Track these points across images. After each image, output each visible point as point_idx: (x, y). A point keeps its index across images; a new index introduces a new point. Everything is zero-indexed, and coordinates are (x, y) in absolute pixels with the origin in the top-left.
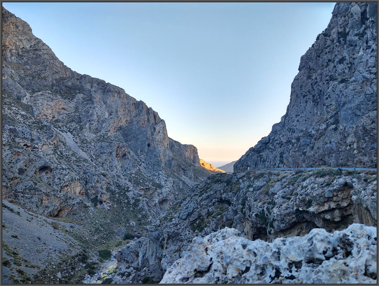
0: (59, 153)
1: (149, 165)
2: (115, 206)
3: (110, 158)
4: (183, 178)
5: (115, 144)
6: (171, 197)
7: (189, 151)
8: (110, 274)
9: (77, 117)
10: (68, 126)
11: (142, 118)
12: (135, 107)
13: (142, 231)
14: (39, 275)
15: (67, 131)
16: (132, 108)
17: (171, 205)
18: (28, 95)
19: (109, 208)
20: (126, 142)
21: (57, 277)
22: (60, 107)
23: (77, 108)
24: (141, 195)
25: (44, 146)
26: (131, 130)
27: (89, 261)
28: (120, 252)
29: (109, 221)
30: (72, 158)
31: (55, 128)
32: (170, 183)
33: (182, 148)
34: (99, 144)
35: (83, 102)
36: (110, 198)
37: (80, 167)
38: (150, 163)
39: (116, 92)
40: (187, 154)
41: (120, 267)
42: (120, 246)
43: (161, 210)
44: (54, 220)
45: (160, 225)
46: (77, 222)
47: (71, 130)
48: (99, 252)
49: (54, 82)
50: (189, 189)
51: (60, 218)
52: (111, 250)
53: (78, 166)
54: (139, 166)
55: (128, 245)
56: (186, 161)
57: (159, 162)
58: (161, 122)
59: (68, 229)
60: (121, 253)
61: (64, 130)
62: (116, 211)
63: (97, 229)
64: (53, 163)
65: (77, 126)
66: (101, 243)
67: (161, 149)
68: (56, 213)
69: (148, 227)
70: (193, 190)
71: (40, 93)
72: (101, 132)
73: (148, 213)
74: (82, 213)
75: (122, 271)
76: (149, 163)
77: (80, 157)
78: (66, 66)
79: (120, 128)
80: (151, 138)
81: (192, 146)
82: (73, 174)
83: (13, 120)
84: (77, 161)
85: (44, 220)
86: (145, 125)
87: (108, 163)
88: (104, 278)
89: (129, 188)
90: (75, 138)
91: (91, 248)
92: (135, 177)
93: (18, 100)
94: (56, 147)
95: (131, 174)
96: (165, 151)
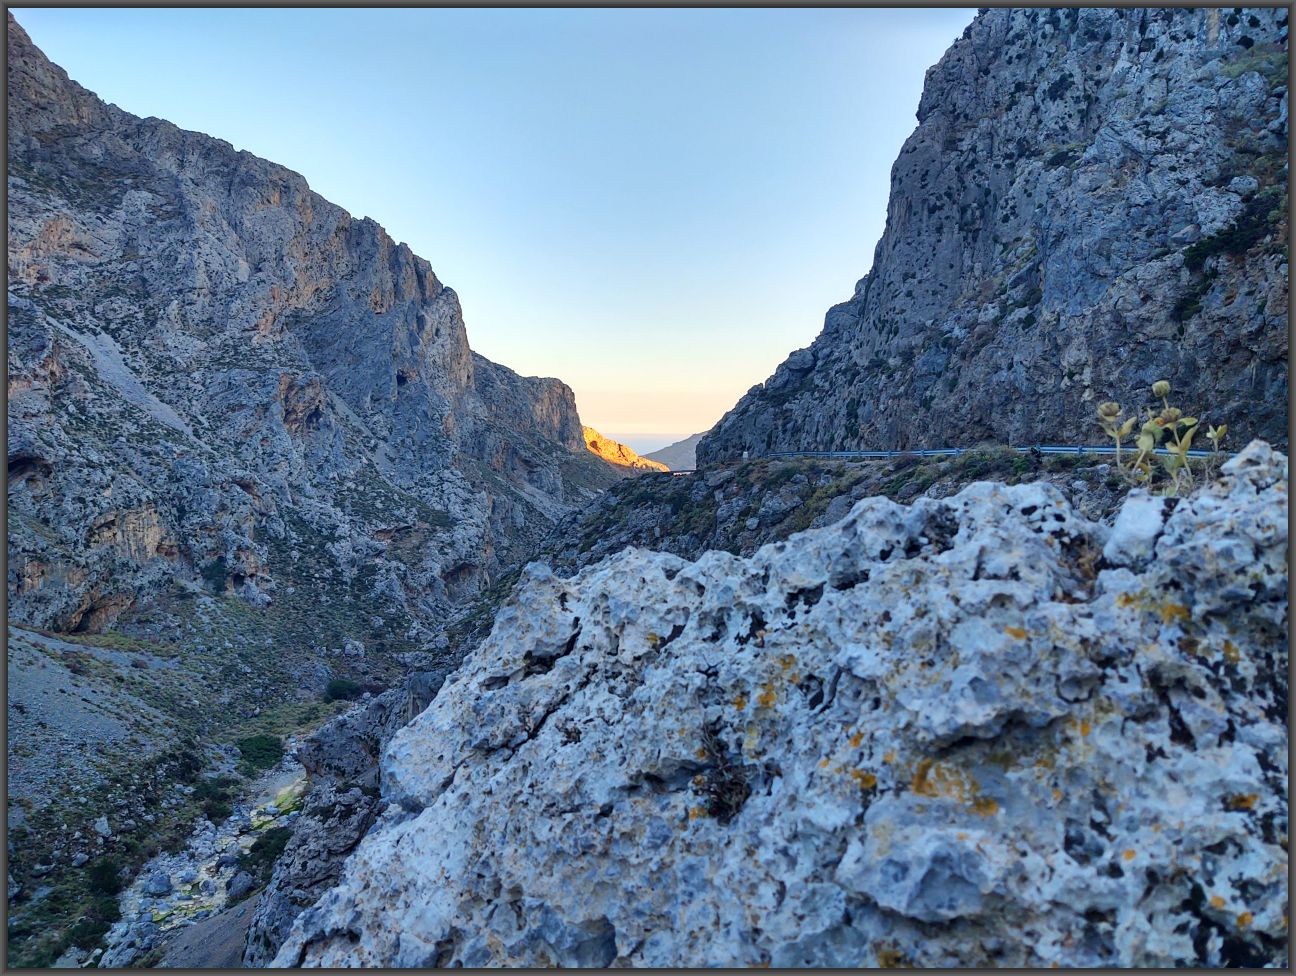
0: (72, 408)
1: (403, 450)
2: (291, 590)
3: (264, 426)
4: (528, 490)
5: (280, 373)
6: (488, 556)
7: (546, 401)
8: (282, 814)
9: (130, 276)
10: (99, 309)
11: (375, 280)
12: (348, 241)
13: (387, 669)
14: (28, 829)
15: (98, 329)
16: (336, 244)
17: (486, 583)
19: (268, 598)
20: (317, 369)
21: (97, 833)
22: (63, 239)
23: (129, 245)
24: (382, 552)
25: (15, 384)
26: (336, 326)
27: (207, 775)
28: (312, 740)
29: (270, 641)
30: (124, 426)
31: (49, 319)
32: (483, 509)
33: (521, 390)
34: (220, 376)
35: (152, 221)
36: (270, 563)
37: (156, 459)
38: (408, 441)
39: (275, 184)
40: (540, 411)
41: (317, 787)
42: (312, 723)
43: (453, 601)
44: (71, 642)
45: (448, 647)
46: (155, 647)
47: (113, 326)
48: (241, 743)
49: (36, 144)
50: (548, 527)
51: (92, 638)
52: (283, 737)
53: (148, 454)
54: (369, 454)
55: (340, 717)
56: (534, 435)
57: (441, 439)
58: (444, 297)
59: (124, 673)
60: (316, 745)
61: (87, 327)
62: (294, 608)
63: (228, 671)
64: (51, 445)
65: (136, 309)
66: (246, 716)
67: (445, 392)
68: (76, 619)
69: (408, 657)
70: (561, 531)
72: (227, 333)
73: (407, 610)
74: (170, 616)
75: (324, 802)
76: (403, 441)
77: (153, 424)
78: (75, 82)
79: (296, 318)
80: (408, 355)
81: (553, 383)
82: (132, 483)
84: (141, 438)
85: (34, 645)
86: (386, 305)
87: (256, 443)
88: (260, 826)
89: (335, 527)
90: (128, 356)
91: (211, 734)
92: (356, 490)
94: (59, 387)
95: (343, 480)
96: (459, 399)
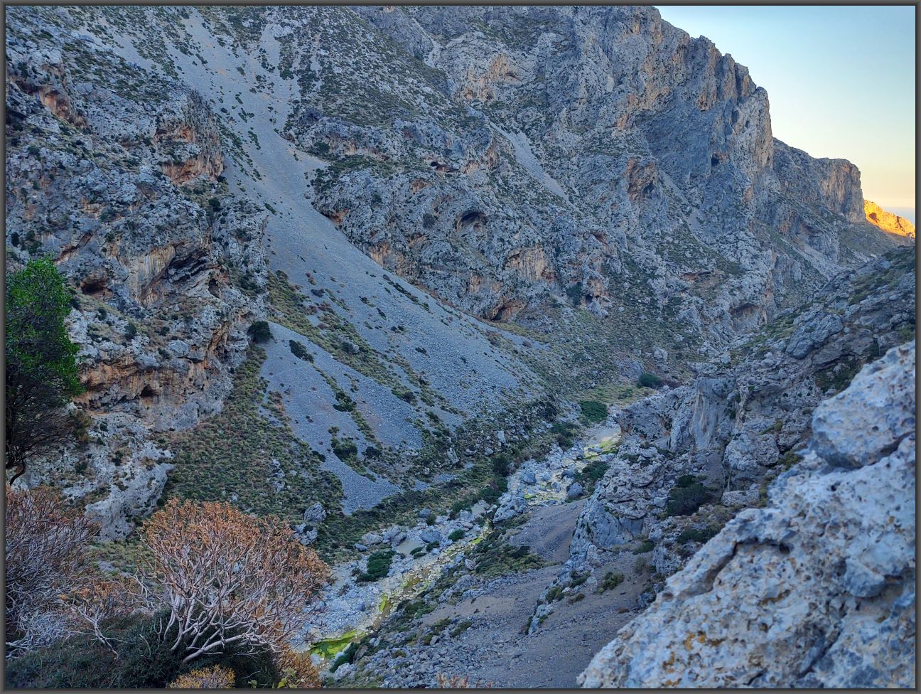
0: (500, 182)
1: (711, 215)
2: (622, 309)
3: (614, 195)
4: (807, 251)
5: (628, 158)
6: (767, 300)
7: (834, 178)
8: (604, 453)
9: (539, 93)
10: (519, 116)
11: (703, 85)
12: (686, 56)
13: (682, 372)
14: (465, 429)
15: (518, 129)
16: (677, 59)
17: (764, 320)
18: (437, 46)
19: (606, 313)
20: (654, 155)
21: (498, 439)
22: (502, 71)
23: (540, 71)
24: (686, 289)
25: (471, 166)
26: (670, 122)
27: (560, 419)
28: (627, 410)
29: (605, 341)
30: (529, 194)
31: (492, 124)
32: (768, 264)
33: (812, 169)
34: (589, 160)
35: (554, 53)
36: (610, 289)
37: (546, 216)
38: (715, 208)
39: (637, 18)
40: (826, 187)
41: (628, 442)
42: (627, 399)
43: (736, 330)
44: (491, 326)
45: (729, 363)
46: (536, 335)
47: (527, 127)
48: (582, 403)
49: (491, 8)
50: (821, 282)
51: (502, 325)
52: (608, 405)
53: (541, 212)
54: (684, 216)
55: (647, 399)
56: (819, 206)
57: (740, 208)
58: (756, 95)
59: (518, 348)
60: (629, 414)
61: (512, 128)
62: (623, 321)
63: (578, 356)
64: (488, 205)
65: (541, 115)
66: (586, 387)
67: (748, 171)
68: (495, 313)
69: (698, 366)
70: (833, 286)
71: (460, 40)
72: (596, 129)
73: (701, 332)
74: (546, 317)
75: (632, 452)
76: (711, 208)
77: (546, 192)
79: (643, 117)
80: (723, 142)
81: (844, 163)
82: (531, 231)
83: (410, 107)
84: (538, 202)
85: (473, 325)
86: (709, 104)
87: (608, 206)
88: (590, 458)
89: (655, 268)
90: (534, 147)
91: (565, 394)
92: (673, 243)
93: (418, 61)
94: (494, 168)
95: (664, 235)
96: (758, 176)
